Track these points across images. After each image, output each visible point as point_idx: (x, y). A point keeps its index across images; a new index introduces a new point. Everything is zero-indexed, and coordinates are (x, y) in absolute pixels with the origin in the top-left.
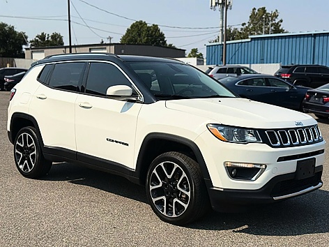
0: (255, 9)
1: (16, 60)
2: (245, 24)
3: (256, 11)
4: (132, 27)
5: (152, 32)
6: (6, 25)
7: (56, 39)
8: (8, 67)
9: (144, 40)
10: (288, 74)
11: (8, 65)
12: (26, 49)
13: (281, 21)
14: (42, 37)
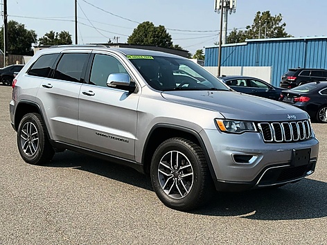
0: (259, 13)
1: (25, 57)
2: (249, 27)
3: (261, 15)
4: (139, 27)
5: (159, 33)
6: (17, 23)
7: (64, 38)
8: (17, 64)
9: (150, 40)
10: (294, 76)
11: (17, 62)
12: (35, 47)
13: (285, 25)
14: (51, 35)
